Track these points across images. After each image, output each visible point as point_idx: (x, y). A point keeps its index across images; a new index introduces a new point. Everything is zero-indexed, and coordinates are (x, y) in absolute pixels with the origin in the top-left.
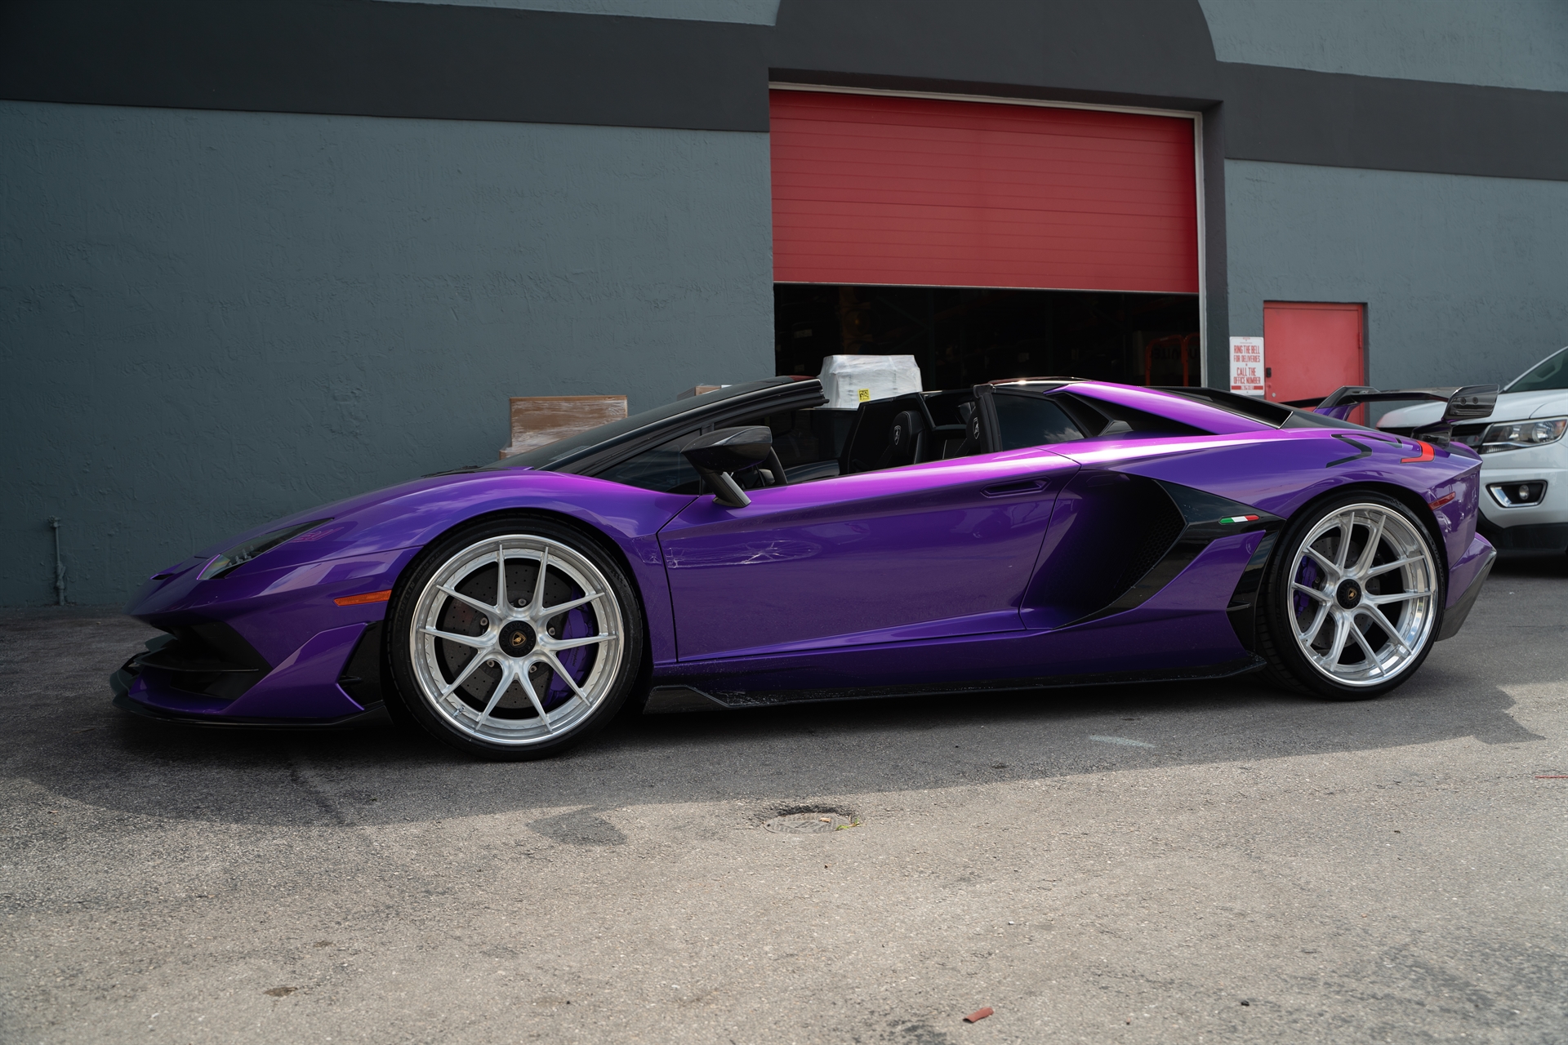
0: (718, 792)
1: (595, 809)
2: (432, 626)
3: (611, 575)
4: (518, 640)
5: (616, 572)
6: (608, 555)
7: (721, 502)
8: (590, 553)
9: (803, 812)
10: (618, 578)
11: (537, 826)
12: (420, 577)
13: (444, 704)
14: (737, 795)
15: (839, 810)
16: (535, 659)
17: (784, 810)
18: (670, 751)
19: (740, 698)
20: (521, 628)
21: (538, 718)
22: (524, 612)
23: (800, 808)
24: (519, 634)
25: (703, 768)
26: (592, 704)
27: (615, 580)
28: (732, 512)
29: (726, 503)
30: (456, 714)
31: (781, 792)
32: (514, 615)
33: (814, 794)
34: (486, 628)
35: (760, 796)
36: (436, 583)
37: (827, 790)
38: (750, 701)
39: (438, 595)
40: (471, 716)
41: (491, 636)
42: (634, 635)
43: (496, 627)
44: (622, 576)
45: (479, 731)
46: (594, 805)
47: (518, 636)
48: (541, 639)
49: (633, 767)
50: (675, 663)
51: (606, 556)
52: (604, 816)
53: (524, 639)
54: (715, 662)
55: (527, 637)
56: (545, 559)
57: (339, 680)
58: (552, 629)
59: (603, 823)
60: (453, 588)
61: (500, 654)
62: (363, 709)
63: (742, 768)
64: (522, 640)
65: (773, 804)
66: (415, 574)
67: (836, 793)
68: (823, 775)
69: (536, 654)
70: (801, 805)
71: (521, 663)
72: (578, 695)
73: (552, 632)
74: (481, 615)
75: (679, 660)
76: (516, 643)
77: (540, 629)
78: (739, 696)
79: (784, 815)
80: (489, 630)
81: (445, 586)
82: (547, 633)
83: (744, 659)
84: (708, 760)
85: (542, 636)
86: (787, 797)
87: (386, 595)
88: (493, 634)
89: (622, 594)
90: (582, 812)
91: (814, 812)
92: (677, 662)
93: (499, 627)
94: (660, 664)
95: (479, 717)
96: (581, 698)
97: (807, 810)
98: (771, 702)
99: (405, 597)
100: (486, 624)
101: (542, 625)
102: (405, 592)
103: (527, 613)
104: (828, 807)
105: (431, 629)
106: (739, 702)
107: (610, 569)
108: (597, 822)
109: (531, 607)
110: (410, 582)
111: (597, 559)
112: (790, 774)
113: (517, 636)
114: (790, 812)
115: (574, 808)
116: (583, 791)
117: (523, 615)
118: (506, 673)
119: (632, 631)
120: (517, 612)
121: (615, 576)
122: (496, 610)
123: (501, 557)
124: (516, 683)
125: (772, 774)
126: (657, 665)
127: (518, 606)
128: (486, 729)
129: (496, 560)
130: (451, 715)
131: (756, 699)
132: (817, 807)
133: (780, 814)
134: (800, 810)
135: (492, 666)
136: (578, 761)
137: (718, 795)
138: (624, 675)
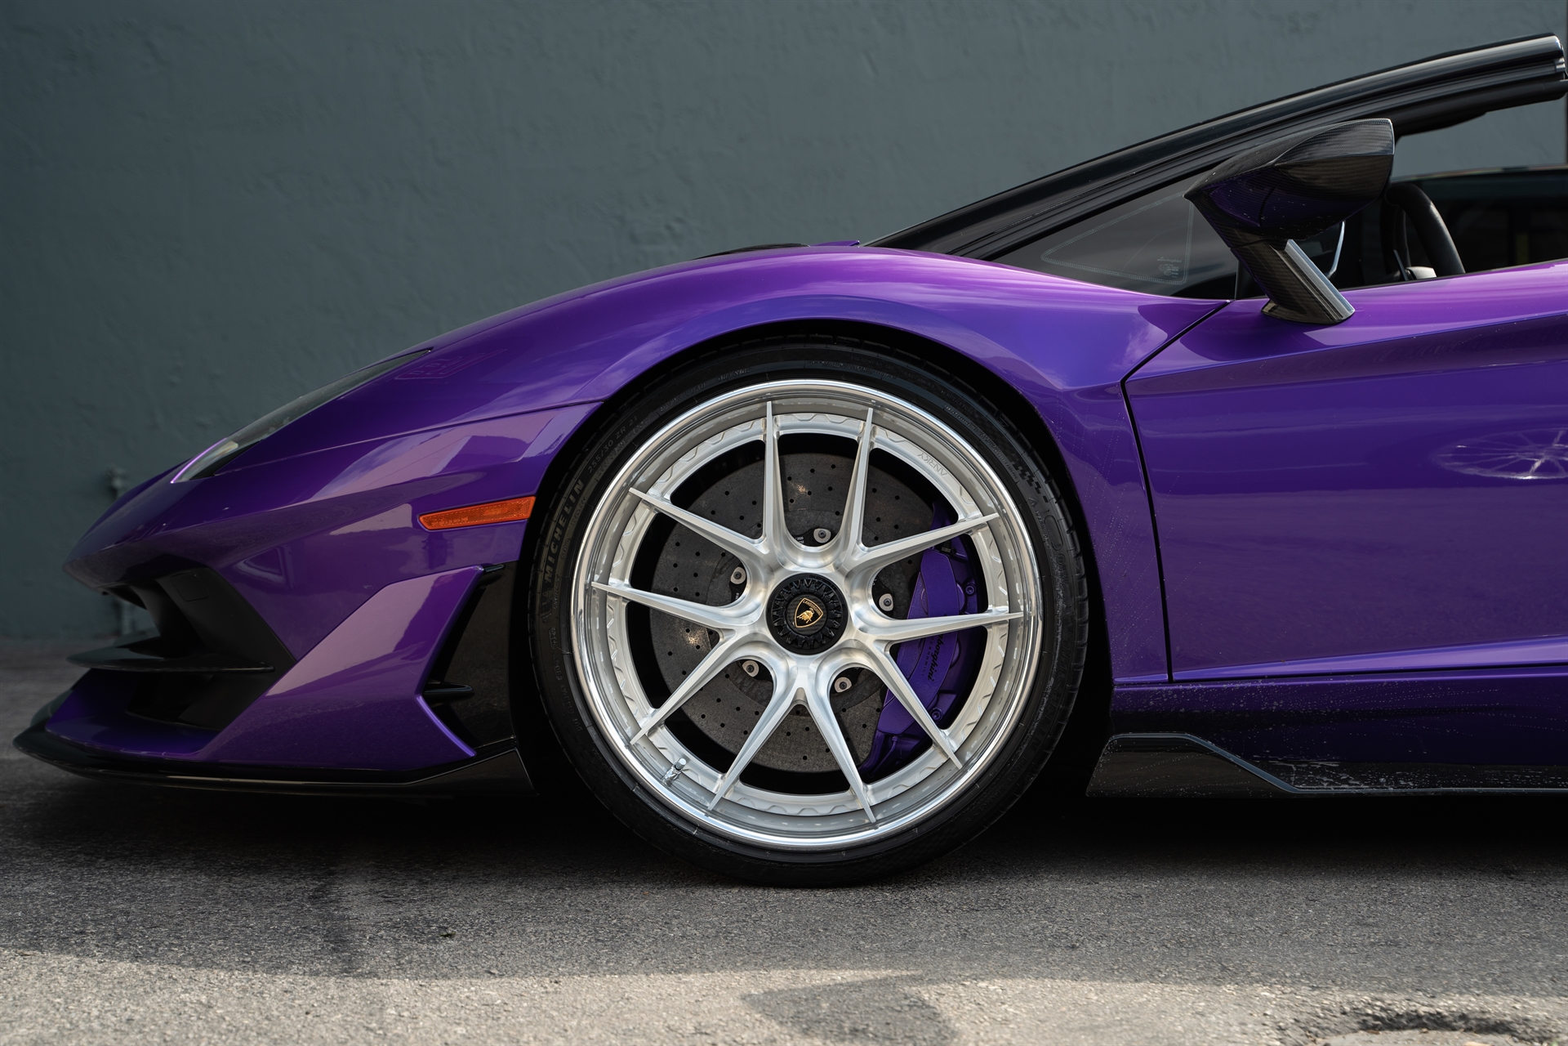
0: (1224, 969)
1: (914, 979)
2: (622, 579)
3: (1015, 474)
4: (807, 615)
5: (1026, 468)
6: (1009, 429)
7: (1284, 313)
8: (966, 422)
9: (1424, 1025)
10: (1030, 481)
11: (766, 1005)
12: (595, 469)
13: (646, 753)
14: (1265, 978)
15: (1520, 1029)
16: (842, 661)
17: (1376, 1018)
18: (1145, 886)
19: (1324, 774)
20: (813, 588)
21: (848, 793)
22: (823, 554)
23: (1419, 1017)
24: (805, 600)
25: (1207, 920)
26: (967, 765)
27: (1022, 485)
28: (1314, 334)
29: (1299, 317)
30: (669, 775)
31: (1380, 981)
32: (800, 560)
33: (1464, 989)
34: (742, 587)
35: (1321, 981)
36: (630, 482)
37: (1504, 985)
38: (1346, 782)
39: (637, 512)
40: (700, 780)
41: (750, 606)
42: (1064, 611)
43: (761, 587)
44: (1040, 478)
45: (713, 813)
46: (920, 972)
47: (807, 608)
48: (859, 616)
49: (1048, 909)
50: (1164, 683)
51: (1003, 431)
52: (928, 994)
53: (821, 613)
54: (1260, 684)
55: (827, 609)
56: (867, 435)
57: (424, 688)
58: (888, 596)
59: (924, 1005)
60: (668, 497)
61: (766, 644)
62: (471, 754)
63: (1302, 927)
64: (815, 616)
65: (1350, 1003)
66: (585, 463)
67: (1521, 991)
68: (1504, 955)
69: (845, 649)
70: (1422, 1010)
71: (813, 667)
72: (937, 745)
73: (887, 603)
74: (729, 561)
75: (1176, 676)
76: (801, 622)
77: (857, 593)
78: (1322, 771)
79: (1374, 1029)
80: (746, 592)
81: (651, 491)
82: (872, 602)
83: (1331, 681)
84: (1228, 907)
85: (863, 611)
86: (1392, 989)
87: (525, 507)
88: (756, 599)
89: (1039, 519)
90: (883, 983)
91: (1454, 1029)
92: (1171, 681)
93: (767, 587)
94: (1128, 684)
95: (720, 782)
96: (944, 753)
97: (1438, 1022)
98: (1398, 785)
99: (563, 512)
100: (741, 581)
101: (863, 585)
102: (563, 501)
103: (829, 558)
104: (1492, 1017)
105: (619, 584)
106: (1320, 782)
107: (1012, 459)
108: (907, 1002)
109: (837, 545)
110: (573, 481)
111: (985, 439)
112: (1420, 947)
113: (805, 608)
114: (1392, 1023)
115: (869, 974)
116: (911, 947)
117: (821, 562)
118: (779, 689)
119: (1060, 603)
120: (807, 555)
121: (1023, 475)
122: (761, 547)
123: (770, 430)
124: (800, 710)
125: (1373, 944)
126: (1121, 685)
127: (812, 542)
128: (726, 808)
129: (761, 438)
130: (660, 778)
131: (1363, 780)
132: (1463, 1017)
133: (1365, 1027)
134: (1416, 1022)
135: (753, 675)
136: (931, 893)
137: (1220, 971)
138: (1040, 703)
